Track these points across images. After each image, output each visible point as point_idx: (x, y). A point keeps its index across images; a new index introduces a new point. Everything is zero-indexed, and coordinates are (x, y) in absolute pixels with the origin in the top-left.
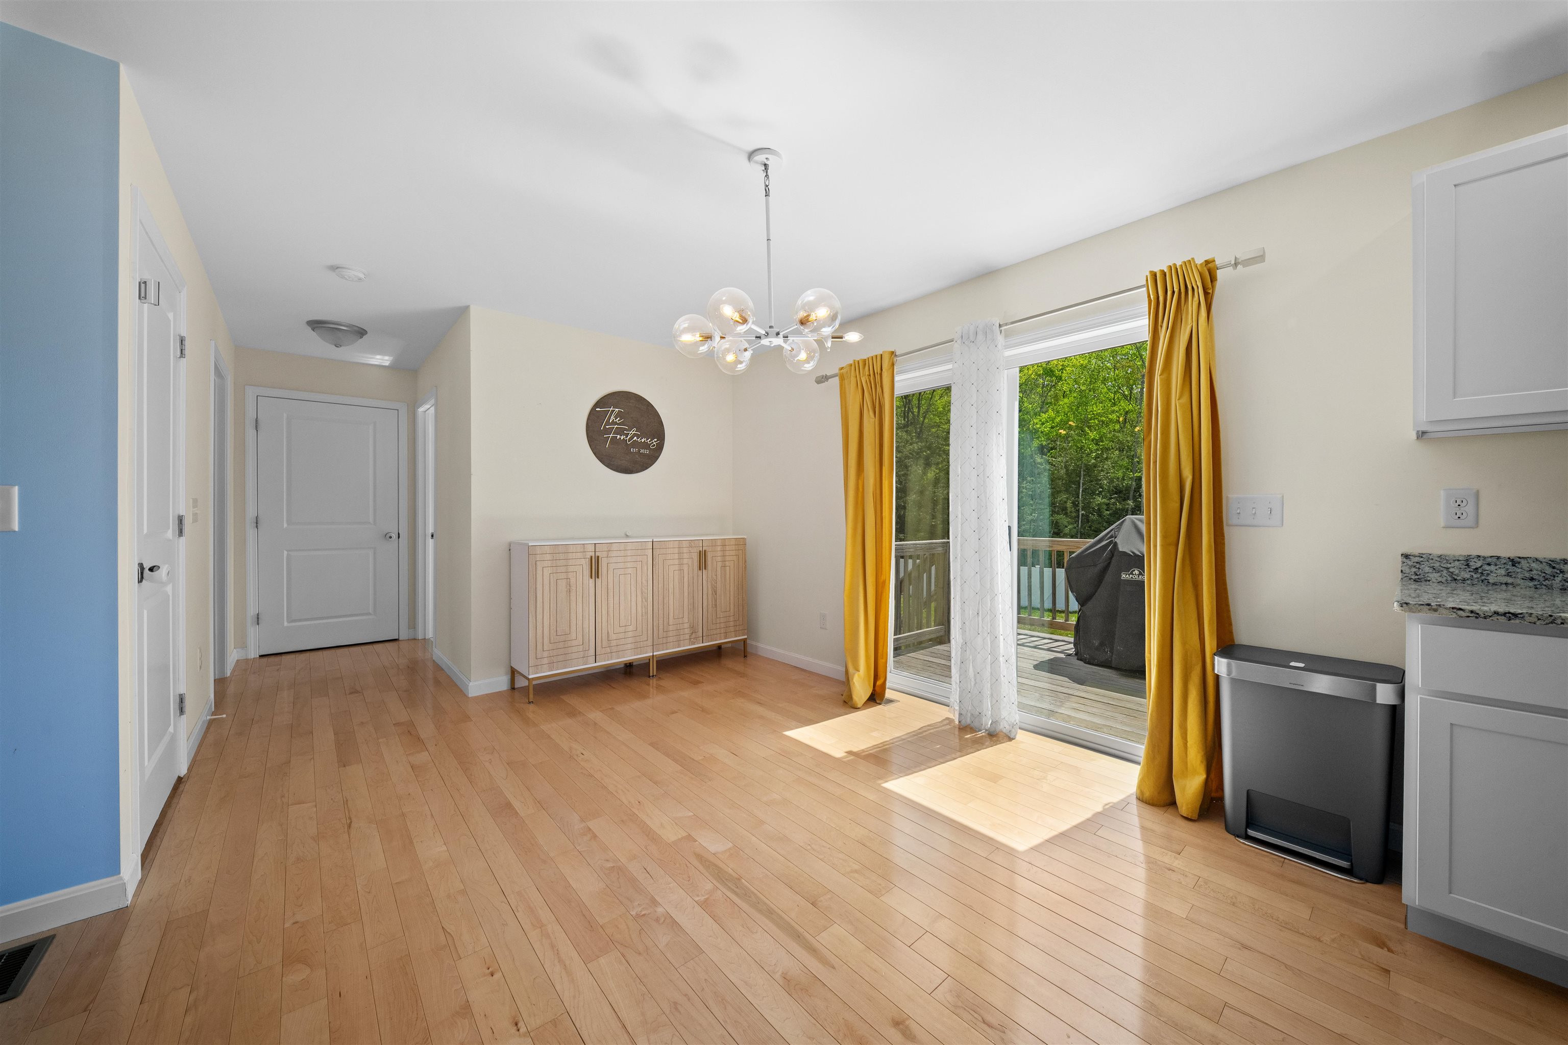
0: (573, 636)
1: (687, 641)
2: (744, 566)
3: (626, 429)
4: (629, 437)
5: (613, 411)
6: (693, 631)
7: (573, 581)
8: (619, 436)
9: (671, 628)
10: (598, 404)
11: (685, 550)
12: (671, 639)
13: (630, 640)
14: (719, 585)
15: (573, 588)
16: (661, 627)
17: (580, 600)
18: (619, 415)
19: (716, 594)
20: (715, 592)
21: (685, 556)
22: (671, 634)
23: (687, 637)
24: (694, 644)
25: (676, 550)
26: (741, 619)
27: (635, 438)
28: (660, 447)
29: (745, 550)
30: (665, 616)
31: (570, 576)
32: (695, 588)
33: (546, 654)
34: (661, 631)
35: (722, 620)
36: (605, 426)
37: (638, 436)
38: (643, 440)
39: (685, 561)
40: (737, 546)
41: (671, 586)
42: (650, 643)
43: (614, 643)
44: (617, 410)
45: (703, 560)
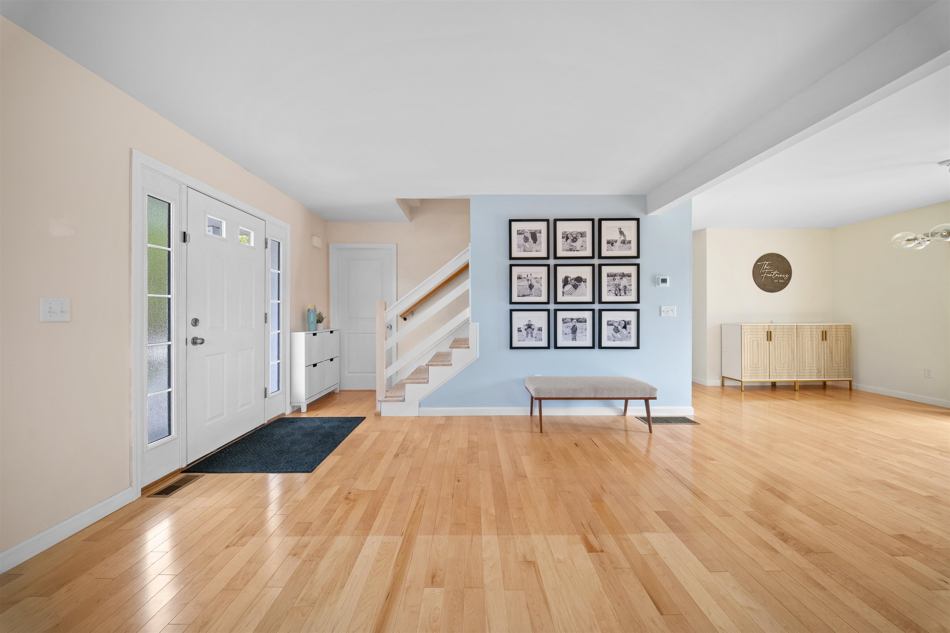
0: (760, 366)
1: (816, 376)
2: (850, 340)
3: (772, 271)
4: (773, 275)
5: (765, 263)
6: (819, 371)
7: (760, 341)
8: (768, 275)
9: (806, 368)
10: (758, 261)
11: (814, 330)
12: (806, 374)
13: (786, 371)
14: (834, 349)
15: (760, 345)
16: (801, 367)
17: (762, 350)
18: (769, 265)
19: (832, 354)
20: (831, 353)
21: (814, 333)
22: (806, 371)
23: (815, 374)
24: (819, 378)
25: (809, 330)
26: (848, 369)
27: (777, 275)
28: (789, 279)
29: (851, 331)
30: (803, 362)
31: (758, 339)
32: (820, 350)
33: (749, 372)
34: (801, 370)
35: (836, 368)
36: (762, 271)
37: (778, 274)
38: (780, 276)
39: (814, 336)
40: (845, 329)
41: (807, 347)
42: (795, 374)
43: (778, 372)
44: (768, 262)
45: (824, 336)
